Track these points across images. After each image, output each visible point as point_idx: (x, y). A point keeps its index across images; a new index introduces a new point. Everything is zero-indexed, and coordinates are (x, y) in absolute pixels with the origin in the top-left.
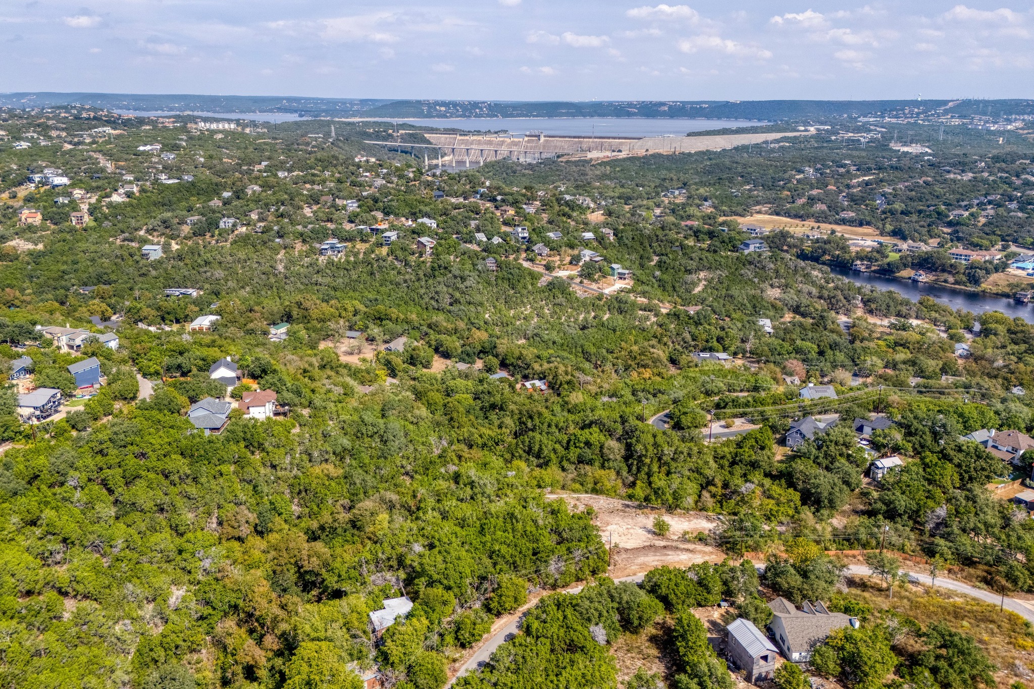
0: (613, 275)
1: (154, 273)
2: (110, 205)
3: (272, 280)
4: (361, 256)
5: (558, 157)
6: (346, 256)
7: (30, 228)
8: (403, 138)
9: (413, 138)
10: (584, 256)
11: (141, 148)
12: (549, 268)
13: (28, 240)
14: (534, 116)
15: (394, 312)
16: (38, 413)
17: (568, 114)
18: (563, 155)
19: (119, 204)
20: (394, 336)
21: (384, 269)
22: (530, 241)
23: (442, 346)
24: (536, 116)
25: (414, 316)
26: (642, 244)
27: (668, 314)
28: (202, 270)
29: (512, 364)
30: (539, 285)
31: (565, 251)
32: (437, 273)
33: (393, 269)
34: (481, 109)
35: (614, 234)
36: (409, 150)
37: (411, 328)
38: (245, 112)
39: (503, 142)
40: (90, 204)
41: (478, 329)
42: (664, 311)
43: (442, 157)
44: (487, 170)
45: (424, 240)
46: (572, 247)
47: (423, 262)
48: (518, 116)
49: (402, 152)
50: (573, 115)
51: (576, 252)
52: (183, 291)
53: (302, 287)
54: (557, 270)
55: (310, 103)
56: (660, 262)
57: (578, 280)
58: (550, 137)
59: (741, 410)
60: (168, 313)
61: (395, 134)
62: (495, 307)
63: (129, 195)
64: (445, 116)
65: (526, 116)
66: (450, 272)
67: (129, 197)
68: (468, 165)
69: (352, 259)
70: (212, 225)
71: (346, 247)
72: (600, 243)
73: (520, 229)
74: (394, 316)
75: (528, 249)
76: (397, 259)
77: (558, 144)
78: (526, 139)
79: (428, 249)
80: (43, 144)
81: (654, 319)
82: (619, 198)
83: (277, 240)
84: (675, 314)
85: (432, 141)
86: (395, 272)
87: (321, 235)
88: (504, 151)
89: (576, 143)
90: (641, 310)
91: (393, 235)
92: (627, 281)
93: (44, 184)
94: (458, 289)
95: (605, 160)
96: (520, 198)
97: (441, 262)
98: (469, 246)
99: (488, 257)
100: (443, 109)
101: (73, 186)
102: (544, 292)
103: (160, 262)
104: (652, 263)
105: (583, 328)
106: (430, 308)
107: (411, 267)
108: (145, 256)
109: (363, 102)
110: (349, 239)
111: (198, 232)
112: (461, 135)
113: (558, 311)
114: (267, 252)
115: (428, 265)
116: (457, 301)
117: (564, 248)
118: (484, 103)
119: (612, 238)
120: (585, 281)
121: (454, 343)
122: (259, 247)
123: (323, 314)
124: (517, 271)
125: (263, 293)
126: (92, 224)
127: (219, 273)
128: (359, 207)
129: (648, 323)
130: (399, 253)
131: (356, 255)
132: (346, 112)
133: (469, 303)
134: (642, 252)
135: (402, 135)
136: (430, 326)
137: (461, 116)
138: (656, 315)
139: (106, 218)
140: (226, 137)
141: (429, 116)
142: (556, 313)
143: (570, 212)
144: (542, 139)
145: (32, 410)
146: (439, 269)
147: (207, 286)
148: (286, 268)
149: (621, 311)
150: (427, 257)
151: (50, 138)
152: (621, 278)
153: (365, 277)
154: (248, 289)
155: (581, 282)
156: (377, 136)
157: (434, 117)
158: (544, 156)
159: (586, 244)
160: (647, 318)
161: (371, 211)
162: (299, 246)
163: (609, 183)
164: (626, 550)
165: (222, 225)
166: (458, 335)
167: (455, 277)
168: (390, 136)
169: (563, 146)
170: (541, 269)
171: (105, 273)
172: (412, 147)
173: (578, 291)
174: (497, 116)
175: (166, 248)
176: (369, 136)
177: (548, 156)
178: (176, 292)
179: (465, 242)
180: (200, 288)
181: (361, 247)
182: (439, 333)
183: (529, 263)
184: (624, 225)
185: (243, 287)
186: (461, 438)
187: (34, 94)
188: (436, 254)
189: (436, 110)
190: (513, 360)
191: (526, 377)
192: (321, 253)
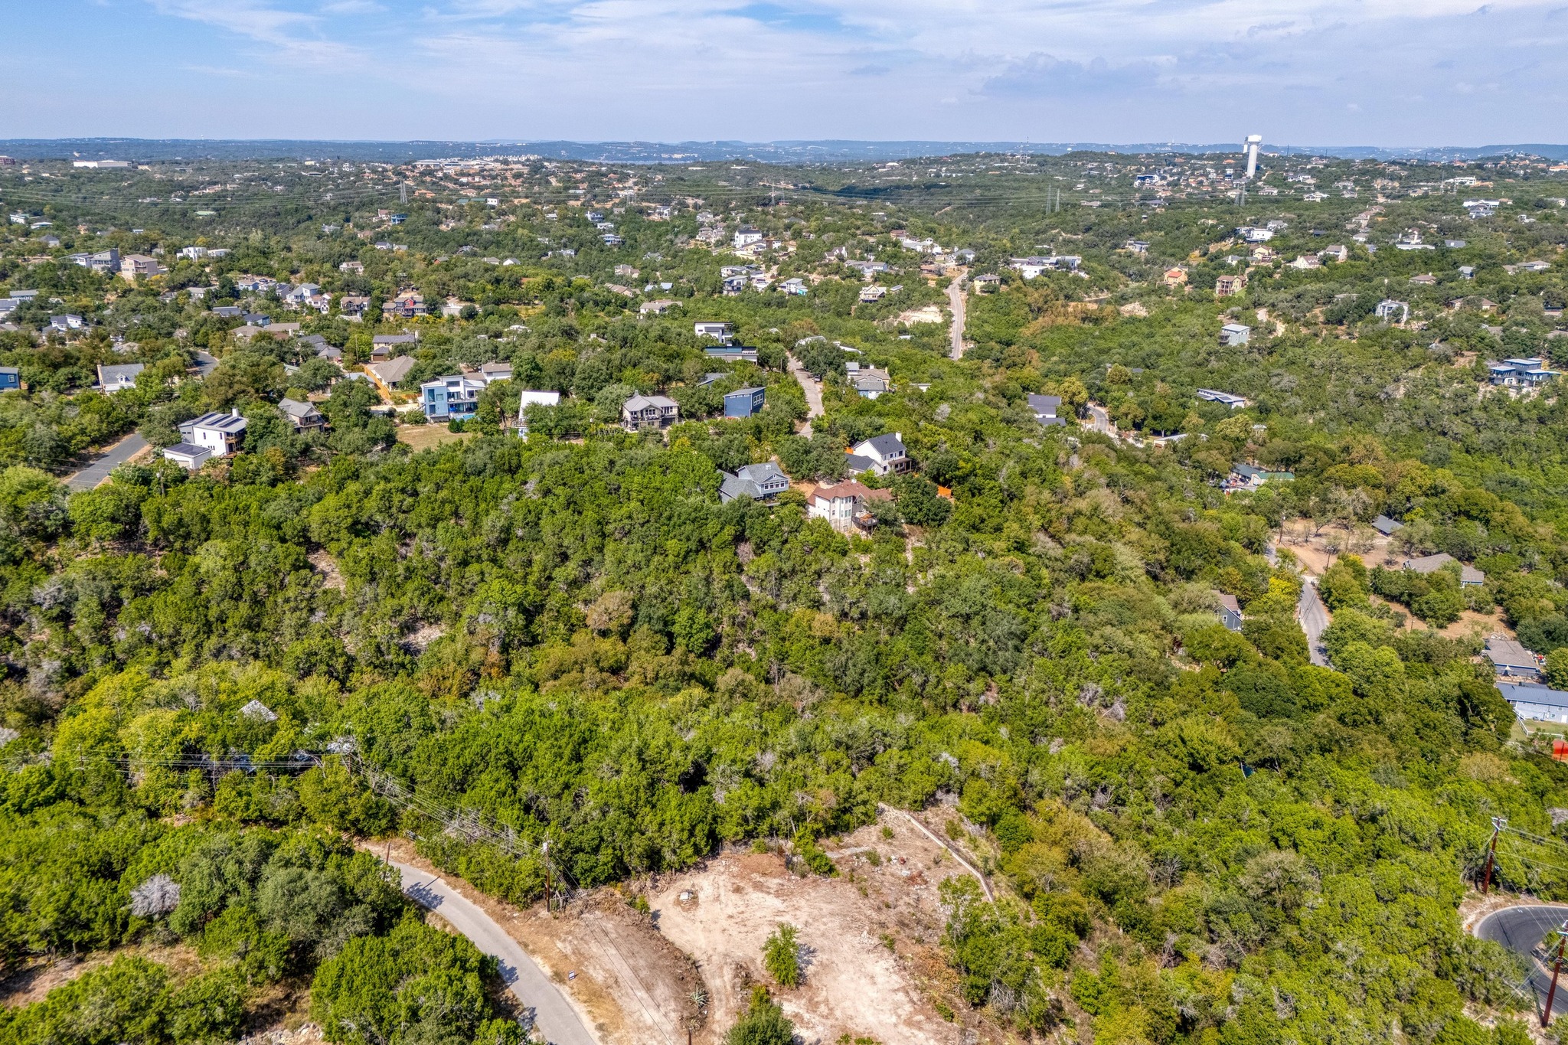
1: (1214, 365)
2: (1287, 272)
6: (1542, 394)
7: (1161, 291)
11: (1468, 203)
28: (1275, 372)
40: (1260, 267)
63: (1324, 260)
67: (1321, 263)
69: (1550, 402)
70: (1363, 308)
71: (1552, 377)
83: (1434, 345)
93: (1245, 240)
101: (1267, 243)
103: (1234, 351)
108: (1222, 339)
111: (1333, 319)
123: (1349, 473)
127: (1291, 380)
162: (1465, 361)
171: (1160, 355)
175: (1263, 332)
178: (1212, 395)
180: (1253, 399)
192: (1491, 380)
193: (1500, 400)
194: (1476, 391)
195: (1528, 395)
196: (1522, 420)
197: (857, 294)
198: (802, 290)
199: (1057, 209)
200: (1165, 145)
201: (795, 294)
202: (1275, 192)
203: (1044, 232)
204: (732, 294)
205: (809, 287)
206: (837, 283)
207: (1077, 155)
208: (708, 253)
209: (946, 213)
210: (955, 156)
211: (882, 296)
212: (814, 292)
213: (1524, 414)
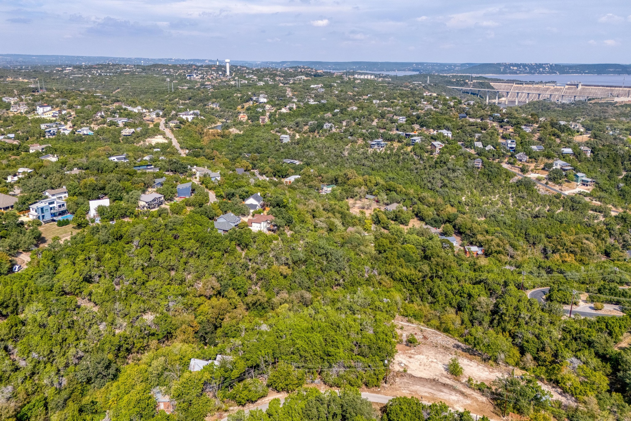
0: (577, 181)
1: (282, 150)
2: (280, 114)
3: (340, 160)
4: (395, 151)
5: (590, 100)
6: (386, 150)
7: (241, 123)
8: (474, 86)
9: (482, 85)
10: (556, 165)
11: (312, 86)
12: (523, 170)
13: (237, 129)
14: (585, 73)
15: (400, 188)
16: (147, 205)
17: (614, 72)
18: (594, 99)
19: (284, 113)
20: (393, 201)
21: (406, 160)
22: (515, 151)
23: (420, 212)
24: (588, 73)
25: (412, 191)
26: (615, 161)
27: (616, 217)
28: (305, 151)
29: (464, 233)
30: (511, 181)
31: (542, 160)
32: (438, 165)
33: (412, 161)
34: (544, 68)
35: (592, 152)
36: (477, 92)
37: (407, 199)
38: (389, 71)
39: (548, 88)
40: (270, 112)
41: (452, 206)
42: (613, 214)
43: (499, 98)
44: (528, 107)
45: (435, 143)
46: (548, 157)
47: (432, 158)
48: (573, 73)
49: (471, 94)
50: (619, 73)
51: (550, 161)
52: (292, 161)
53: (354, 166)
54: (530, 172)
55: (429, 66)
56: (627, 176)
57: (544, 182)
58: (586, 86)
59: (616, 298)
60: (278, 172)
61: (469, 83)
62: (472, 193)
63: (290, 109)
64: (515, 73)
65: (580, 73)
66: (446, 165)
67: (290, 110)
68: (517, 103)
69: (389, 152)
70: (320, 126)
71: (386, 144)
72: (577, 157)
73: (509, 142)
74: (399, 189)
75: (512, 156)
76: (415, 155)
77: (593, 91)
78: (567, 87)
79: (437, 149)
80: (270, 83)
81: (602, 219)
82: (626, 130)
83: (349, 137)
84: (622, 218)
85: (495, 87)
86: (412, 163)
87: (374, 136)
88: (546, 95)
89: (608, 90)
90: (592, 210)
91: (418, 140)
92: (589, 187)
93: (257, 102)
94: (448, 177)
95: (628, 103)
96: (521, 121)
97: (442, 159)
98: (468, 150)
99: (478, 158)
100: (515, 68)
101: (267, 103)
102: (512, 186)
103: (287, 144)
104: (621, 177)
105: (536, 217)
106: (426, 188)
107: (423, 160)
108: (281, 141)
109: (463, 65)
110: (391, 140)
111: (312, 130)
112: (516, 84)
113: (519, 202)
114: (341, 143)
115: (434, 160)
116: (445, 186)
117: (541, 158)
118: (547, 64)
119: (589, 154)
120: (550, 183)
121: (430, 212)
122: (338, 140)
123: (355, 182)
124: (496, 170)
125: (332, 167)
126: (269, 123)
127: (312, 153)
128: (406, 121)
129: (596, 221)
130: (418, 151)
131: (392, 150)
132: (449, 71)
133: (453, 188)
134: (613, 167)
135: (474, 83)
136: (419, 200)
137: (527, 73)
138: (605, 216)
139: (276, 120)
140: (362, 82)
141: (504, 73)
142: (517, 203)
143: (560, 133)
144: (580, 87)
145: (145, 203)
146: (441, 162)
147: (305, 160)
148: (349, 154)
149: (573, 209)
150: (436, 155)
151: (275, 80)
152: (584, 185)
153: (393, 164)
154: (326, 164)
155: (547, 183)
156: (458, 83)
157: (507, 73)
158: (577, 99)
159: (563, 156)
160: (596, 218)
161: (413, 124)
162: (360, 142)
163: (624, 119)
164: (411, 376)
165: (325, 127)
166: (436, 207)
167: (449, 169)
168: (466, 83)
169: (598, 92)
170: (516, 171)
171: (261, 148)
172: (479, 91)
173: (541, 190)
174: (555, 73)
175: (292, 137)
176: (452, 83)
177: (582, 99)
178: (288, 161)
179: (467, 147)
180: (302, 161)
181: (396, 145)
182: (423, 204)
183: (509, 165)
184: (603, 146)
185: (323, 163)
186: (389, 272)
187: (289, 62)
188: (441, 153)
189: (510, 69)
190: (465, 230)
191: (471, 244)
192: (371, 147)
193: (375, 153)
194: (368, 151)
195: (382, 151)
196: (383, 158)
197: (120, 133)
198: (90, 133)
199: (173, 90)
200: (171, 59)
201: (87, 135)
202: (246, 82)
203: (172, 100)
204: (51, 137)
205: (93, 131)
206: (107, 129)
207: (155, 66)
208: (26, 118)
209: (119, 92)
210: (98, 65)
211: (133, 132)
212: (98, 133)
213: (384, 157)
